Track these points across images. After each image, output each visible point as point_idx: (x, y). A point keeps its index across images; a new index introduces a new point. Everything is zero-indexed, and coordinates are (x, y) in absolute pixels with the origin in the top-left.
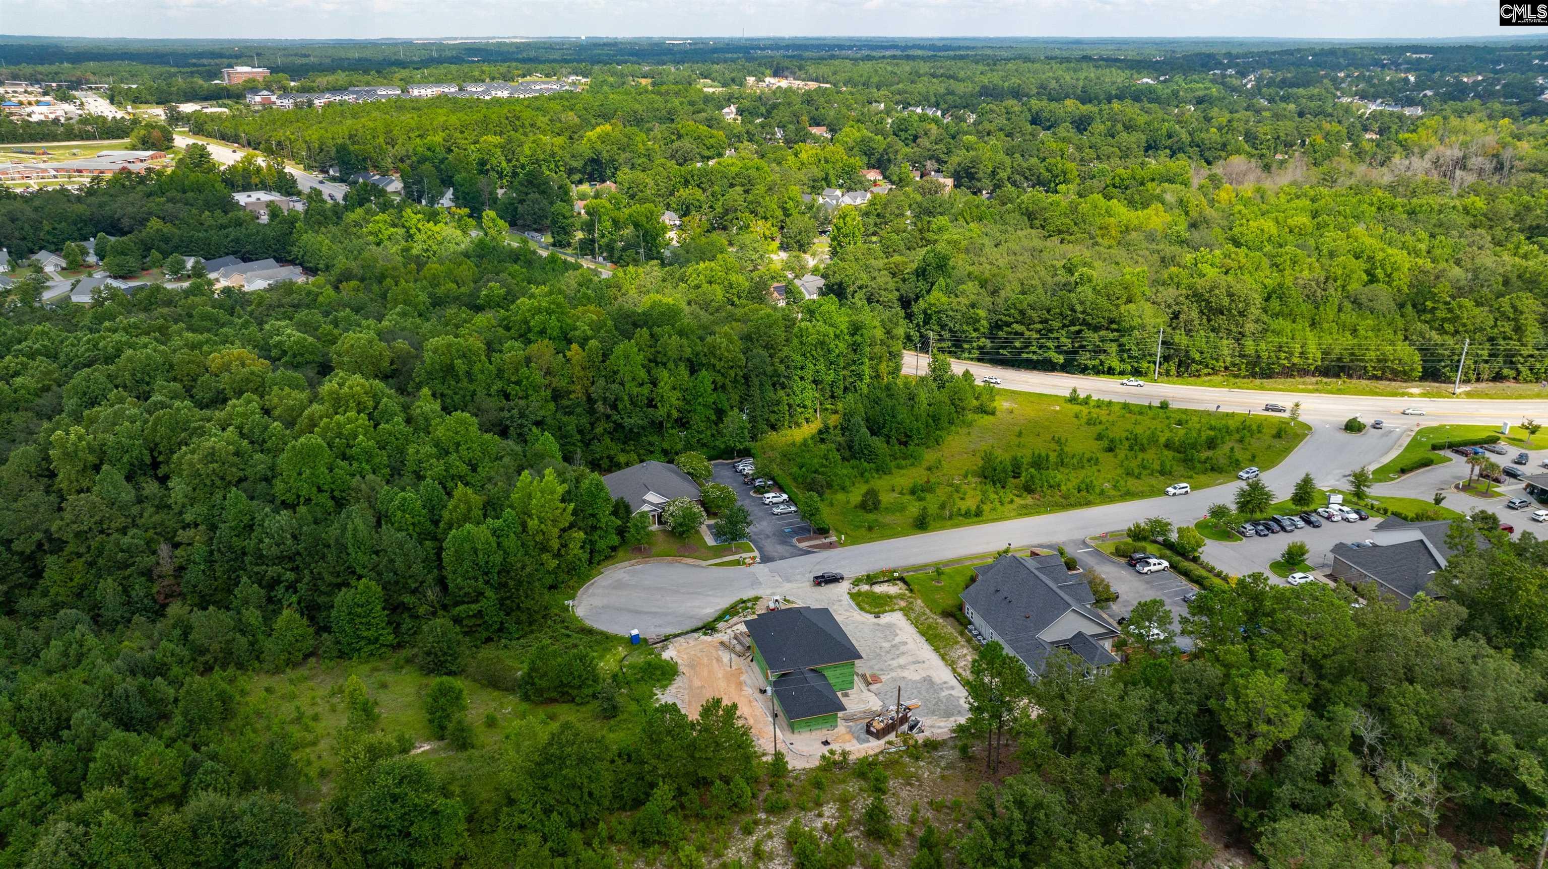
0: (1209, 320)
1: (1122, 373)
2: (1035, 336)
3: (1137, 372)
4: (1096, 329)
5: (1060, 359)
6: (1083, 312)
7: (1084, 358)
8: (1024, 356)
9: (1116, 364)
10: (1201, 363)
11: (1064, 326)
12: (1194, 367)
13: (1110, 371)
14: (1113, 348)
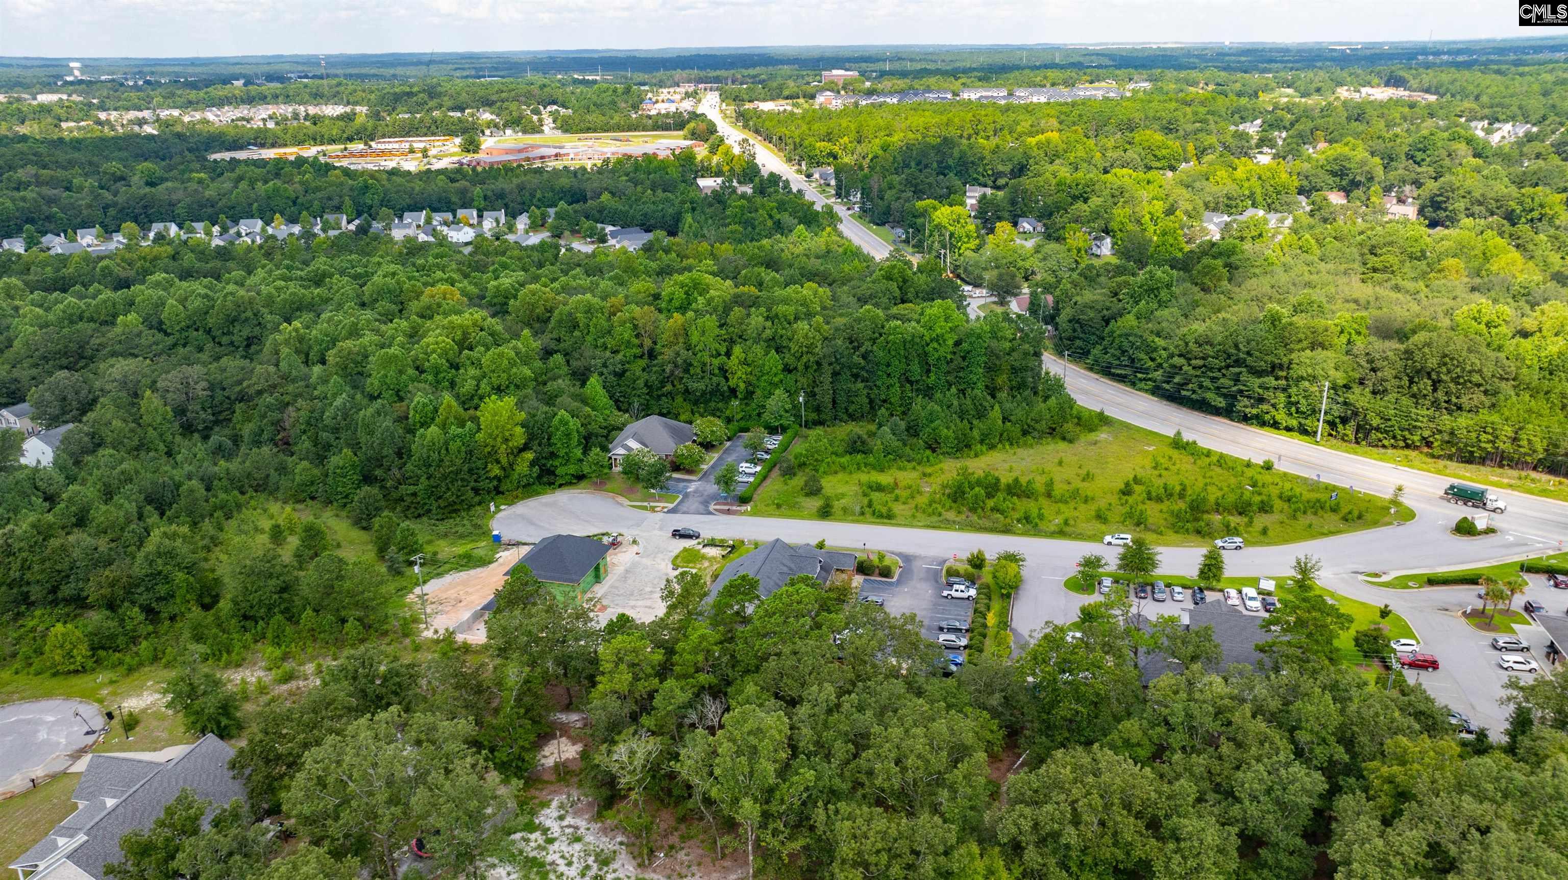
0: (1411, 382)
1: (1288, 429)
2: (1192, 372)
3: (1304, 431)
4: (1259, 373)
5: (1221, 402)
6: (1249, 353)
7: (1243, 404)
8: (1184, 393)
9: (1281, 416)
10: (1386, 432)
11: (1228, 367)
12: (1374, 435)
13: (1275, 425)
14: (1282, 398)
